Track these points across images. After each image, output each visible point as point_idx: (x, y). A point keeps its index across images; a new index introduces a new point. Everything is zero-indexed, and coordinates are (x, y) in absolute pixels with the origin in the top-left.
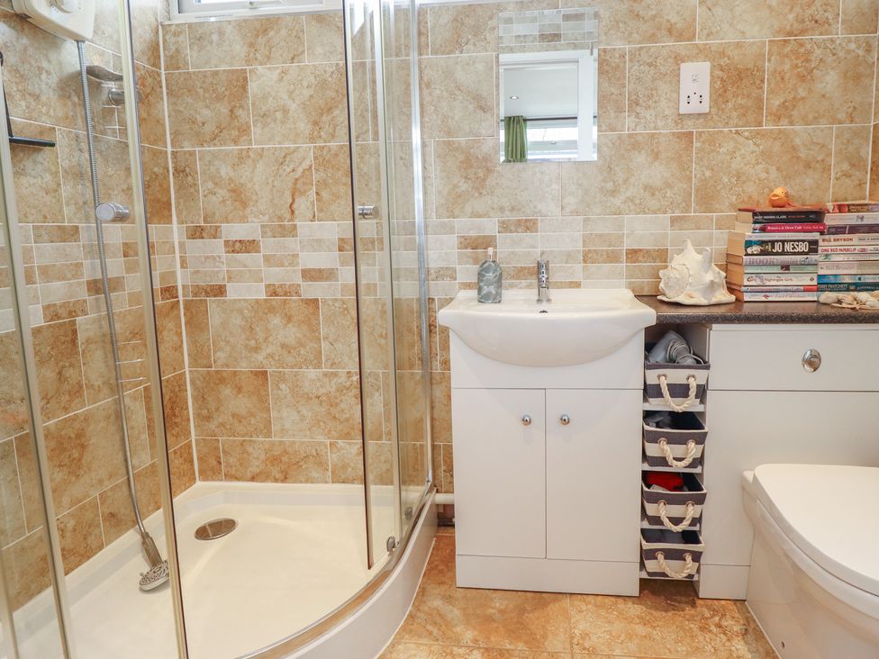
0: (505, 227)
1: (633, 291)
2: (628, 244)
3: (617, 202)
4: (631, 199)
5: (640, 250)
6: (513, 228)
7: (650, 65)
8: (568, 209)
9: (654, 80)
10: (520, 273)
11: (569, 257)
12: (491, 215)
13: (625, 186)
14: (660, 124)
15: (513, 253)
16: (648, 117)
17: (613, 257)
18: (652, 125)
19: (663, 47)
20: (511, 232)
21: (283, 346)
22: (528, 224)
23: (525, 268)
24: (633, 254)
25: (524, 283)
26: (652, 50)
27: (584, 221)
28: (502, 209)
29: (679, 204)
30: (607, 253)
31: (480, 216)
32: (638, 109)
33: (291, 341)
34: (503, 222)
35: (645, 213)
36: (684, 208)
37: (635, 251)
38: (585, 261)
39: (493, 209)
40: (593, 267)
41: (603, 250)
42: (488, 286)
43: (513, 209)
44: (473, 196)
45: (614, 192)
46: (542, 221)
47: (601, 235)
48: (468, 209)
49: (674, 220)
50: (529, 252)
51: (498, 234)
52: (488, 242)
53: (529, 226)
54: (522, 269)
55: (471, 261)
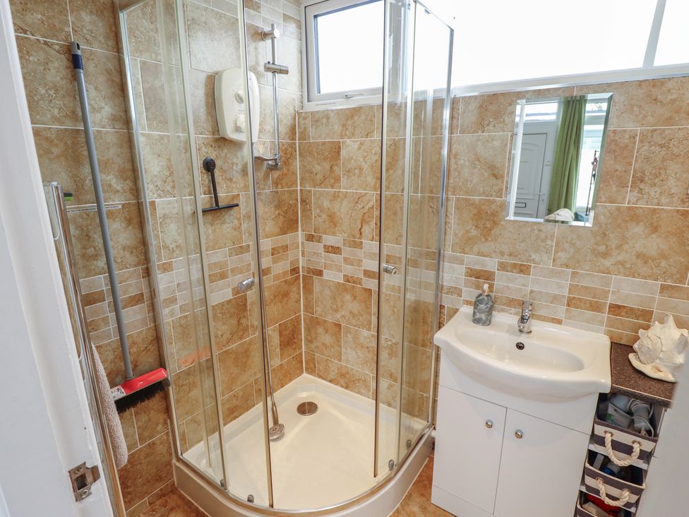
0: (503, 267)
1: (611, 338)
2: (611, 299)
3: (608, 263)
4: (622, 263)
5: (624, 306)
6: (509, 269)
7: (661, 146)
8: (559, 262)
9: (664, 160)
10: (511, 303)
11: (555, 299)
12: (493, 256)
13: (617, 251)
14: (664, 200)
15: (508, 286)
16: (652, 194)
17: (595, 307)
18: (656, 201)
19: (679, 129)
20: (507, 271)
21: (351, 312)
23: (516, 300)
24: (615, 309)
25: (513, 310)
26: (667, 132)
27: (572, 274)
28: (502, 254)
29: (673, 275)
30: (591, 303)
31: (484, 256)
32: (642, 186)
33: (355, 311)
34: (502, 263)
35: (634, 277)
36: (678, 278)
37: (619, 307)
38: (568, 305)
39: (495, 252)
40: (574, 311)
41: (587, 300)
42: (480, 313)
43: (511, 255)
44: (480, 240)
45: (605, 255)
46: (534, 267)
47: (587, 288)
48: (476, 249)
49: (664, 288)
50: (521, 289)
51: (496, 271)
52: (488, 276)
53: (523, 269)
54: (513, 300)
55: (474, 286)
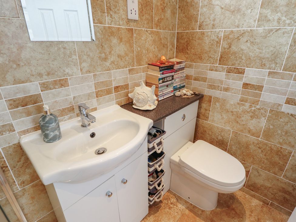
0: (45, 87)
1: (119, 105)
2: (114, 84)
3: (108, 64)
4: (113, 62)
5: (119, 86)
6: (52, 87)
8: (84, 70)
10: (63, 112)
11: (89, 96)
12: (32, 80)
13: (110, 56)
14: (121, 23)
15: (56, 102)
16: (116, 18)
17: (109, 92)
18: (118, 23)
20: (51, 89)
22: (62, 82)
23: (65, 109)
24: (117, 88)
25: (66, 117)
27: (94, 76)
28: (40, 75)
29: (131, 63)
30: (106, 90)
31: (23, 82)
32: (111, 13)
34: (44, 84)
35: (119, 69)
38: (97, 97)
39: (33, 75)
40: (101, 99)
41: (104, 89)
43: (48, 74)
44: (11, 67)
45: (105, 59)
46: (70, 79)
47: (102, 82)
48: (9, 77)
49: (130, 71)
50: (66, 99)
51: (41, 93)
52: (35, 100)
53: (63, 83)
54: (64, 110)
55: (24, 115)
